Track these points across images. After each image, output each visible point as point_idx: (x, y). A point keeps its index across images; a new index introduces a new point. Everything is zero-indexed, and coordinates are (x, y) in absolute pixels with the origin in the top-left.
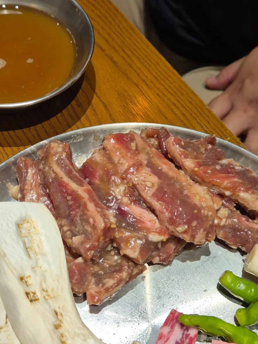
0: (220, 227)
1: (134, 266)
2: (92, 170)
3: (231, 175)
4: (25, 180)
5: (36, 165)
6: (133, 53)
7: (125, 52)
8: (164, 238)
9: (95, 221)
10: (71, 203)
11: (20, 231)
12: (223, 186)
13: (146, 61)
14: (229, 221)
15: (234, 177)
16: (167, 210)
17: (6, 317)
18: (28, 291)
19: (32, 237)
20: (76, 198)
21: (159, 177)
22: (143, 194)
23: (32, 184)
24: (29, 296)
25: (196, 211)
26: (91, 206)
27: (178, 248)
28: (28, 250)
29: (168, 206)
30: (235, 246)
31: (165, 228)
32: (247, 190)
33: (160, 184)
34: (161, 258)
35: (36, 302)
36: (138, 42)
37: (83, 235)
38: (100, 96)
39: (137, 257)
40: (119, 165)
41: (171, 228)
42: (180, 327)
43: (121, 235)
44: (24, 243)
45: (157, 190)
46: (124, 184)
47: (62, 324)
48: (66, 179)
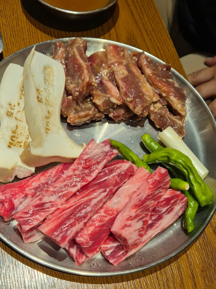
0: (154, 112)
1: (98, 112)
2: (94, 59)
3: (170, 86)
4: (57, 53)
5: (66, 47)
6: (146, 13)
7: (141, 10)
8: (119, 103)
9: (84, 78)
10: (76, 69)
11: (45, 71)
12: (162, 90)
13: (152, 20)
14: (160, 111)
15: (172, 88)
16: (125, 87)
17: (24, 108)
18: (39, 96)
19: (50, 76)
20: (80, 67)
21: (129, 72)
22: (116, 77)
23: (60, 56)
24: (38, 99)
25: (141, 94)
26: (86, 72)
27: (126, 114)
28: (46, 80)
29: (127, 86)
30: (159, 126)
31: (121, 97)
32: (175, 97)
33: (128, 75)
34: (114, 115)
35: (41, 103)
36: (151, 8)
37: (76, 85)
38: (116, 29)
39: (100, 104)
40: (110, 60)
41: (124, 98)
42: (110, 146)
43: (97, 93)
44: (45, 77)
45: (125, 77)
46: (108, 70)
47: (50, 118)
48: (78, 57)
